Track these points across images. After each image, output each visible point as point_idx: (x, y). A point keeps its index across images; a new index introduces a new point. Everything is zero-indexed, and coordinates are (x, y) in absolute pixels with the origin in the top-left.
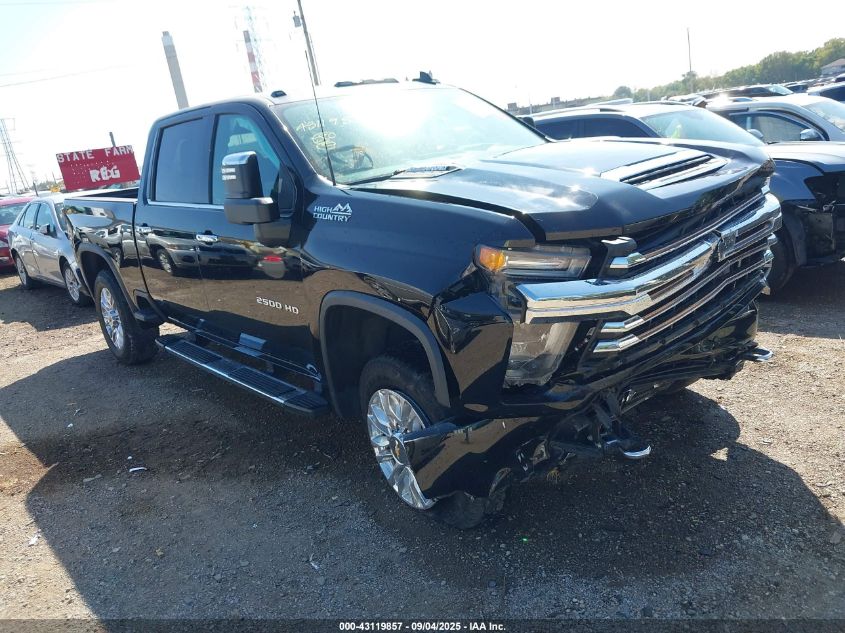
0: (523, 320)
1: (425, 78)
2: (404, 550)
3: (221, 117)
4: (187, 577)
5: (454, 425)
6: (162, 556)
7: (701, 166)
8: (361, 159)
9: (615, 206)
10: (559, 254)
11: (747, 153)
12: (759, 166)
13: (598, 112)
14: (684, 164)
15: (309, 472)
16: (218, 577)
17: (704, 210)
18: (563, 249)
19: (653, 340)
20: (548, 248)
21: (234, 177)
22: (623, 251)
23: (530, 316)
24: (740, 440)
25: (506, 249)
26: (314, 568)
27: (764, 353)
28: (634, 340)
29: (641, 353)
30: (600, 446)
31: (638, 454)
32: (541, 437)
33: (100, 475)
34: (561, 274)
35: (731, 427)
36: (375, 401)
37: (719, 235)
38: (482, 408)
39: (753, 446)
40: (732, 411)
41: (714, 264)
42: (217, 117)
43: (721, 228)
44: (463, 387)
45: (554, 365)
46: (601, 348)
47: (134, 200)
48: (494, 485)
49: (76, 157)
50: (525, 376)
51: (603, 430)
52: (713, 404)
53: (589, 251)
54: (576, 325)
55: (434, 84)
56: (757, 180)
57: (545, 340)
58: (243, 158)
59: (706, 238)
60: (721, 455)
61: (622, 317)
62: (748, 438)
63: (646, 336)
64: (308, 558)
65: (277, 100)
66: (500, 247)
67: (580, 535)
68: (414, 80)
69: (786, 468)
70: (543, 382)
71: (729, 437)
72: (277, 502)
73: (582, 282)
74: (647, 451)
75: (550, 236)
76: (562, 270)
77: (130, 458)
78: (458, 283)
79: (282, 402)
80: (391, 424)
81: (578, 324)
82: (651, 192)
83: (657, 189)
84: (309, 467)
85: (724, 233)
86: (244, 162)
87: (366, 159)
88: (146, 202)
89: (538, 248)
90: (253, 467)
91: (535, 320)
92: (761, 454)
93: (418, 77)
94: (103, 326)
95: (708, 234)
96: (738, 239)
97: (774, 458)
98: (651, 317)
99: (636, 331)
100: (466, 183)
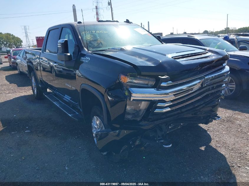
0: (130, 99)
1: (128, 21)
2: (94, 167)
3: (63, 28)
4: (28, 167)
5: (111, 130)
6: (24, 159)
7: (203, 55)
8: (99, 44)
9: (166, 65)
10: (146, 79)
11: (219, 52)
12: (222, 57)
13: (187, 36)
14: (196, 54)
15: (76, 138)
16: (37, 168)
17: (199, 69)
18: (147, 78)
19: (176, 110)
20: (142, 77)
21: (60, 46)
22: (165, 80)
23: (132, 98)
24: (211, 144)
25: (128, 76)
26: (66, 169)
27: (219, 117)
28: (169, 109)
29: (172, 114)
30: (158, 142)
31: (167, 146)
32: (138, 137)
33: (17, 132)
34: (146, 86)
35: (209, 139)
36: (94, 119)
37: (204, 78)
38: (118, 126)
39: (214, 146)
40: (211, 134)
41: (202, 87)
42: (62, 28)
43: (206, 76)
44: (112, 119)
45: (142, 115)
46: (157, 111)
47: (40, 51)
48: (122, 150)
49: (41, 38)
50: (132, 117)
51: (159, 137)
52: (206, 131)
53: (155, 79)
54: (149, 103)
55: (130, 23)
56: (222, 61)
57: (140, 106)
58: (63, 41)
59: (199, 79)
60: (203, 148)
61: (163, 101)
62: (213, 144)
63: (174, 108)
64: (65, 165)
65: (78, 24)
66: (126, 75)
67: (150, 169)
68: (125, 22)
69: (222, 155)
70: (139, 119)
71: (207, 143)
72: (63, 147)
73: (153, 89)
74: (171, 146)
75: (143, 73)
76: (146, 84)
77: (27, 127)
78: (113, 85)
79: (71, 116)
80: (97, 127)
81: (150, 102)
82: (181, 62)
83: (182, 61)
84: (76, 137)
85: (206, 77)
86: (63, 42)
87: (101, 44)
88: (43, 52)
89: (139, 77)
90: (60, 135)
91: (134, 100)
92: (216, 149)
93: (126, 21)
94: (32, 87)
95: (200, 77)
96: (211, 80)
97: (220, 151)
98: (176, 102)
99: (169, 106)
100: (124, 54)
